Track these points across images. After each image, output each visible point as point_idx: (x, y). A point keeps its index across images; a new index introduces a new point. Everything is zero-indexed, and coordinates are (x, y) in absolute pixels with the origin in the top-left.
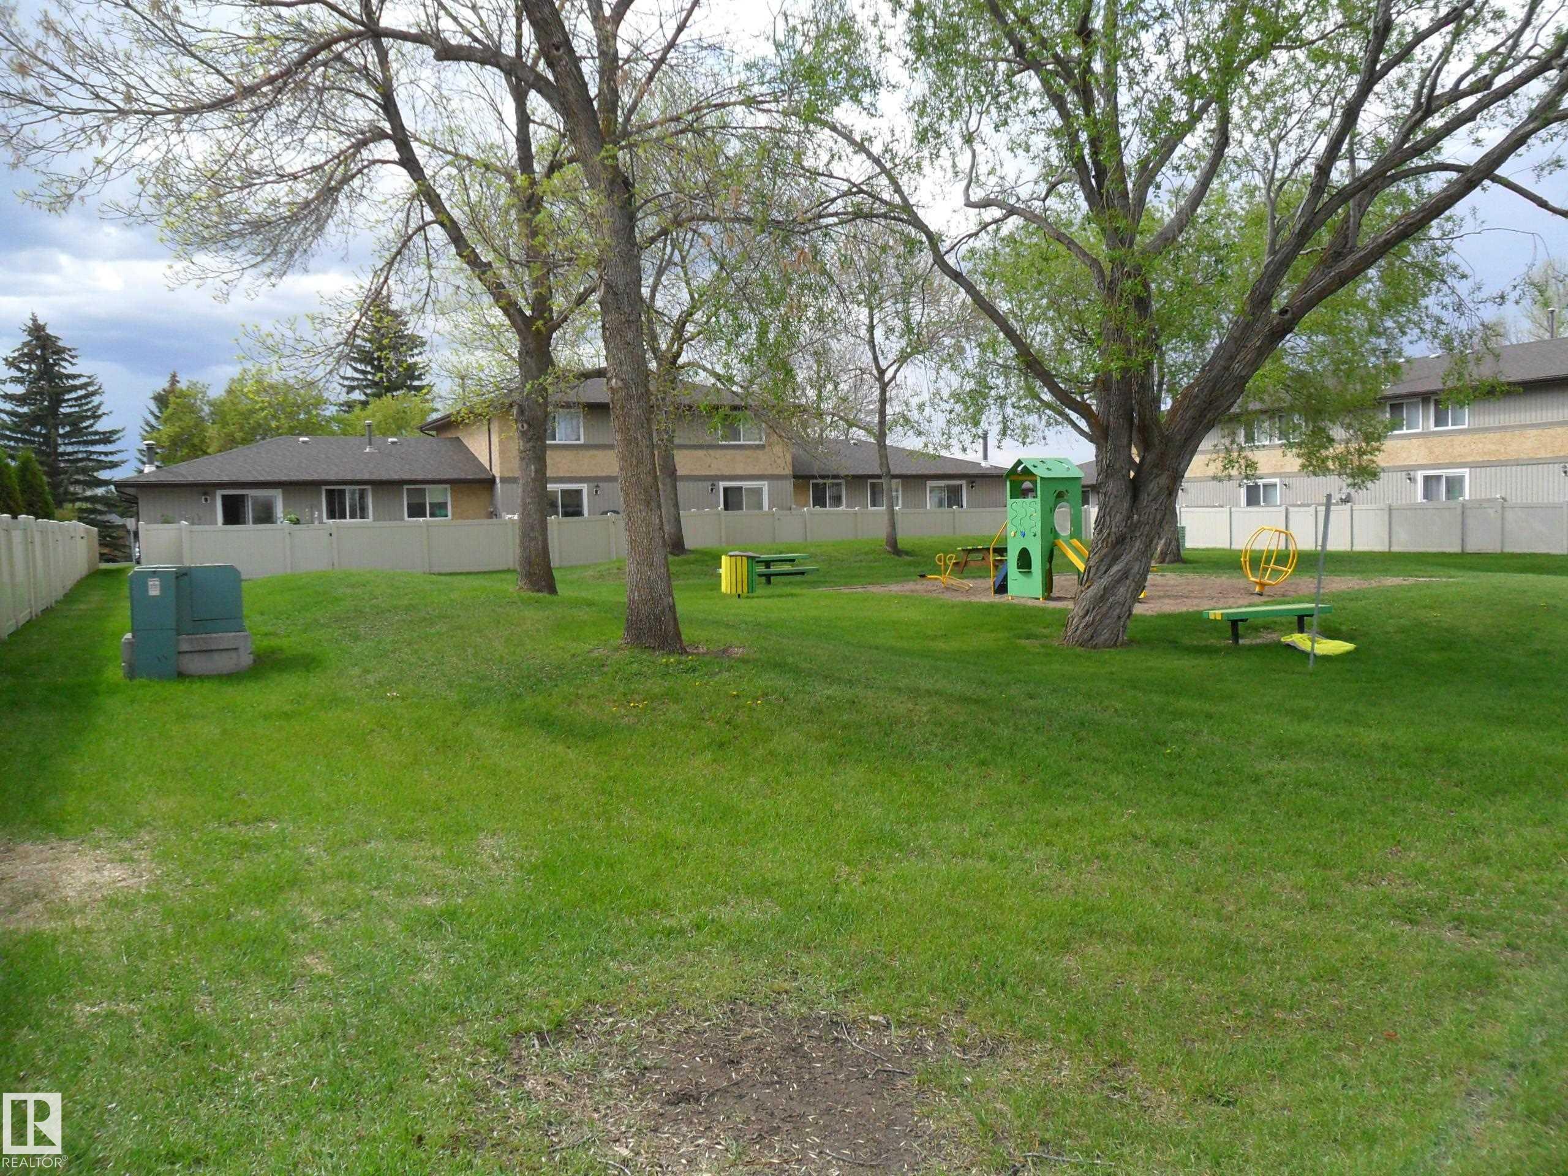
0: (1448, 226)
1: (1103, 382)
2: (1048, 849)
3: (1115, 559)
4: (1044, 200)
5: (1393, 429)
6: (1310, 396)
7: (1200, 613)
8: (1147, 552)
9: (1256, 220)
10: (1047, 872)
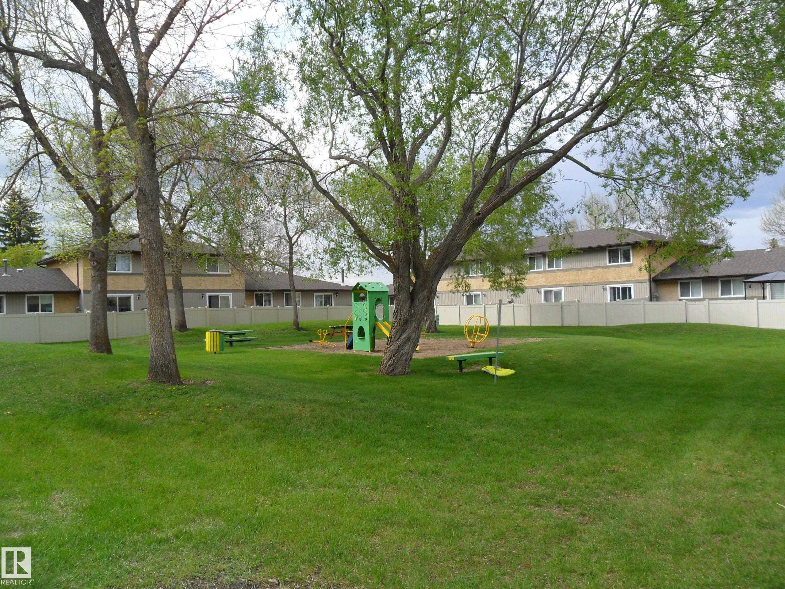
0: (549, 177)
1: (396, 245)
2: (368, 480)
3: (403, 332)
4: (368, 157)
5: (531, 269)
6: (493, 253)
7: (445, 357)
8: (418, 328)
9: (466, 171)
10: (366, 493)
